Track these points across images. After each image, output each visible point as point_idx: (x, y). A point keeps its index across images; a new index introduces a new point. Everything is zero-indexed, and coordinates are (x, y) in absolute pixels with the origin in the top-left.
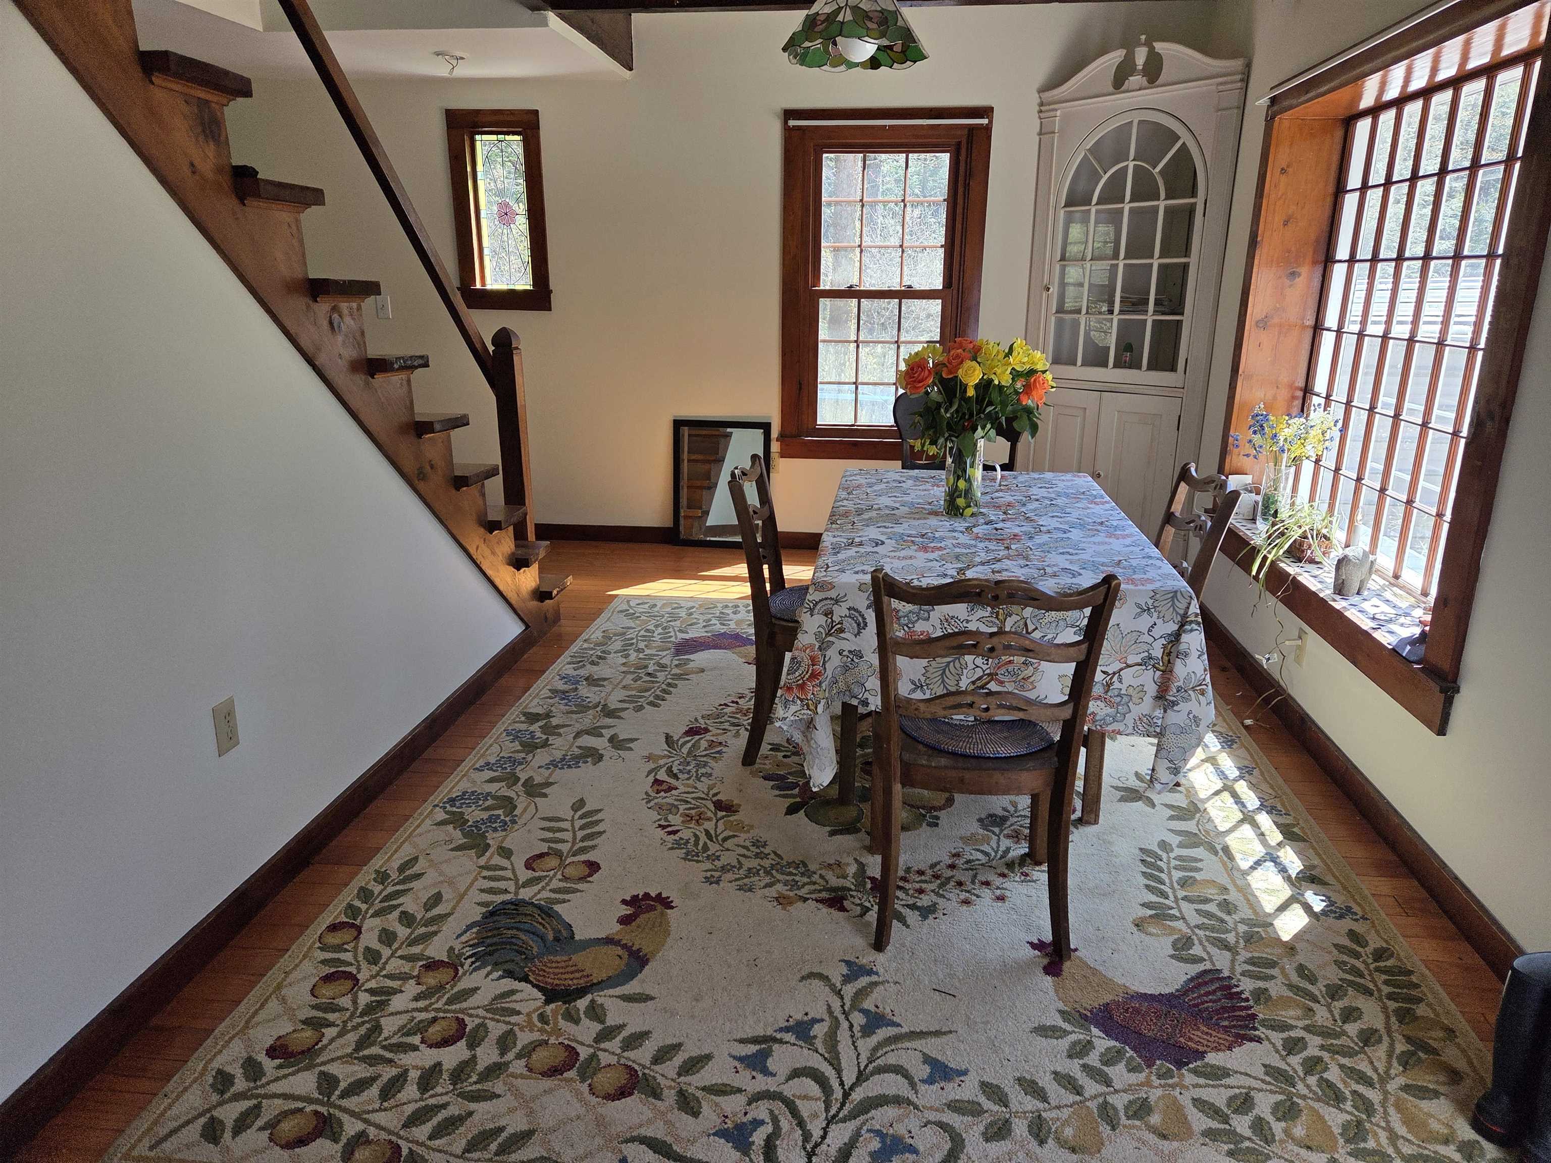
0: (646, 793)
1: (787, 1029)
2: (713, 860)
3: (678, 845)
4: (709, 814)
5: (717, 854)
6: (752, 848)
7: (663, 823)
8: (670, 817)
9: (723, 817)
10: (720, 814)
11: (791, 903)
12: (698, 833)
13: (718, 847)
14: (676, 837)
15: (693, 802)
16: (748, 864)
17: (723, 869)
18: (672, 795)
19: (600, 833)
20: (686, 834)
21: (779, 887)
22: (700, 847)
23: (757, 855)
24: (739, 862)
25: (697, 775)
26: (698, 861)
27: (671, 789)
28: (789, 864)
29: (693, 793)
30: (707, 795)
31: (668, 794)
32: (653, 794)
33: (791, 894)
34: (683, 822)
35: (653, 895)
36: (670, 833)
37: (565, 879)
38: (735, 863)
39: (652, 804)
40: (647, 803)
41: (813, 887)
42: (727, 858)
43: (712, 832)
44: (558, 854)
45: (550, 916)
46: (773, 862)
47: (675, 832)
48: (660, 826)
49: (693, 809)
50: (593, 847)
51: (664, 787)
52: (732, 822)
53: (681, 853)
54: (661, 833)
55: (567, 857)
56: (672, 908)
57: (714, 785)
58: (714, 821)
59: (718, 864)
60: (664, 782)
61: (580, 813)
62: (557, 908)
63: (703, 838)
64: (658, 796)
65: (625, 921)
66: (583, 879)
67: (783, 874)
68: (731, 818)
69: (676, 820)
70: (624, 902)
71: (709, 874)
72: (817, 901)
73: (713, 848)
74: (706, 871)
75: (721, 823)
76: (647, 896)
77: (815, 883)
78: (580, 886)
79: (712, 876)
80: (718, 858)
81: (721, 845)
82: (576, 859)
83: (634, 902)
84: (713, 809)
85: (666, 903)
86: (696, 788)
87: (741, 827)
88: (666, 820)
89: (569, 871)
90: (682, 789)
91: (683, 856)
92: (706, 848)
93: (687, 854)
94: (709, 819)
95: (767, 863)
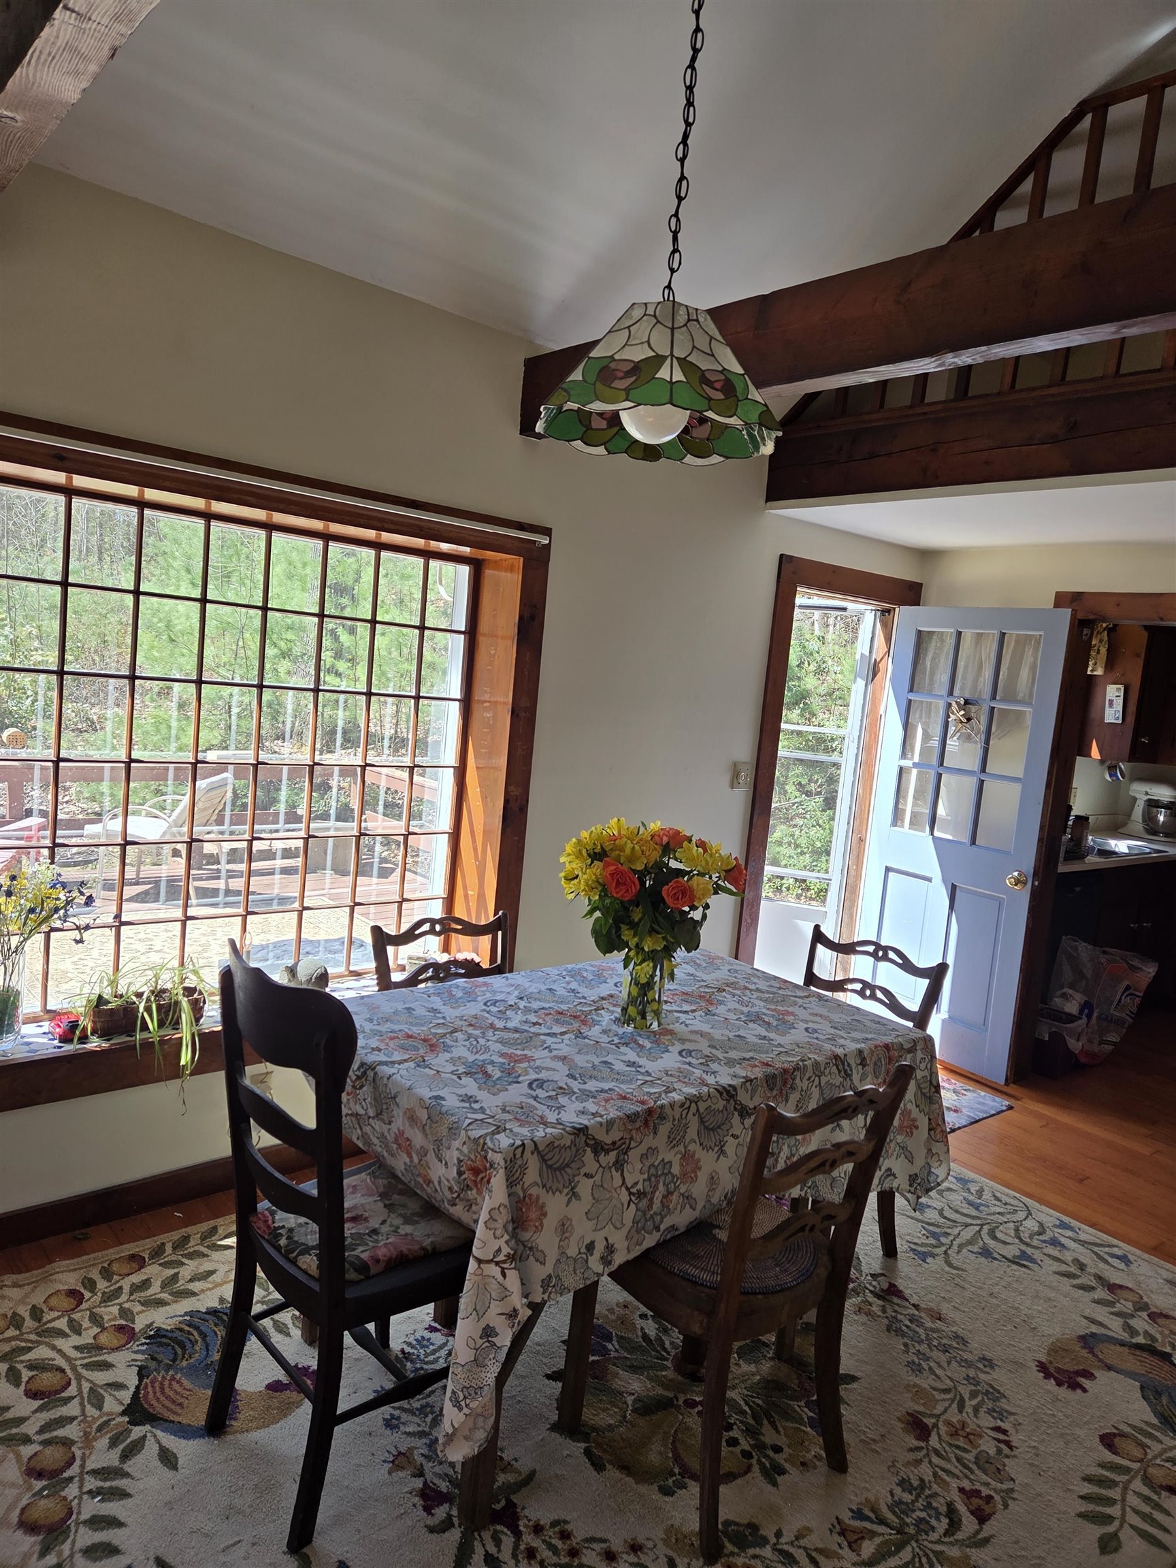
0: (1006, 1506)
1: (995, 1259)
2: (973, 1378)
3: (1002, 1414)
4: (943, 1429)
5: (966, 1382)
6: (926, 1368)
7: (1006, 1450)
8: (992, 1452)
9: (932, 1416)
10: (929, 1421)
11: (931, 1310)
12: (971, 1415)
13: (961, 1389)
14: (999, 1423)
15: (952, 1456)
16: (943, 1358)
17: (969, 1364)
18: (971, 1481)
19: (1088, 1479)
20: (987, 1421)
21: (929, 1324)
22: (980, 1398)
23: (927, 1359)
24: (949, 1363)
25: (918, 1496)
26: (992, 1386)
27: (969, 1495)
28: (903, 1335)
29: (943, 1470)
30: (927, 1455)
31: (977, 1486)
32: (997, 1498)
33: (923, 1315)
34: (981, 1436)
35: (1052, 1381)
36: (1005, 1432)
37: (1144, 1446)
38: (954, 1364)
39: (1004, 1487)
40: (1012, 1490)
41: (899, 1310)
42: (958, 1372)
43: (955, 1406)
44: (1147, 1481)
45: (1165, 1419)
46: (916, 1344)
47: (998, 1429)
48: (1011, 1448)
49: (958, 1447)
50: (1102, 1465)
51: (976, 1501)
52: (924, 1404)
53: (1003, 1404)
54: (1015, 1439)
55: (1138, 1471)
56: (1038, 1362)
57: (908, 1464)
58: (943, 1417)
59: (972, 1373)
60: (972, 1513)
61: (1111, 1529)
62: (1155, 1421)
63: (970, 1404)
64: (992, 1493)
65: (1089, 1375)
66: (1123, 1435)
67: (917, 1333)
68: (921, 1409)
69: (988, 1446)
70: (1085, 1390)
71: (987, 1369)
72: (907, 1300)
73: (965, 1391)
74: (988, 1373)
75: (937, 1412)
76: (1059, 1384)
77: (896, 1311)
78: (1127, 1429)
79: (985, 1366)
80: (968, 1378)
81: (956, 1388)
82: (1125, 1463)
83: (1075, 1386)
84: (934, 1434)
85: (1043, 1367)
86: (935, 1475)
87: (919, 1393)
88: (999, 1451)
89: (1138, 1453)
90: (954, 1484)
91: (1004, 1400)
92: (973, 1395)
93: (996, 1400)
94: (949, 1423)
95: (923, 1348)
